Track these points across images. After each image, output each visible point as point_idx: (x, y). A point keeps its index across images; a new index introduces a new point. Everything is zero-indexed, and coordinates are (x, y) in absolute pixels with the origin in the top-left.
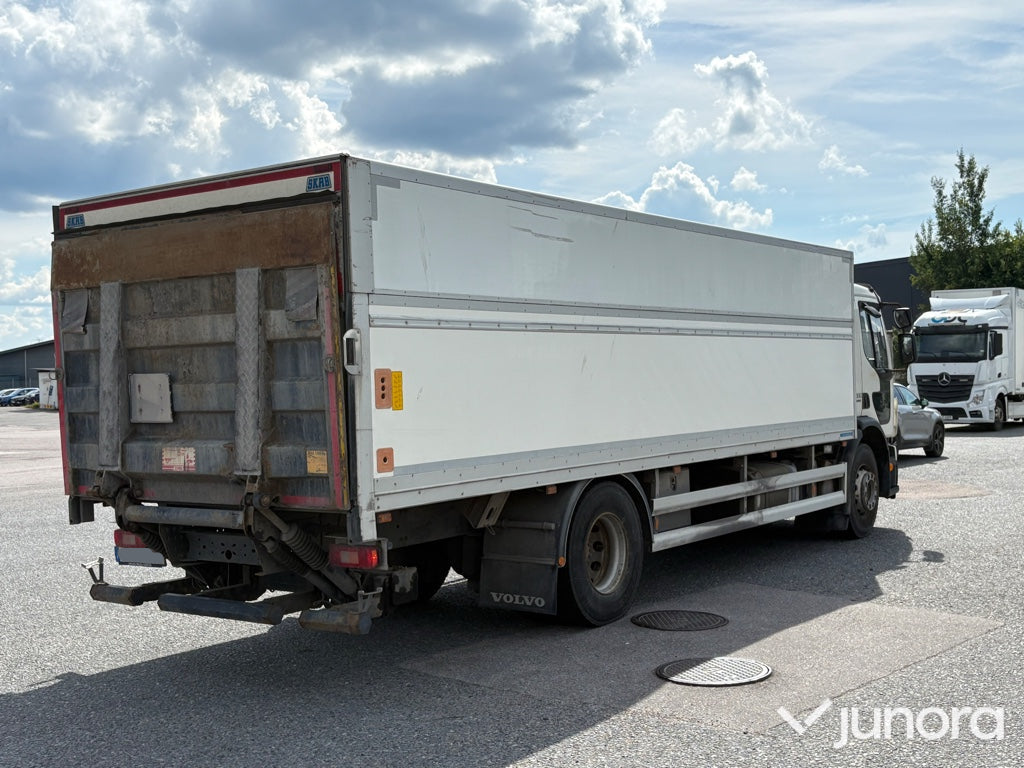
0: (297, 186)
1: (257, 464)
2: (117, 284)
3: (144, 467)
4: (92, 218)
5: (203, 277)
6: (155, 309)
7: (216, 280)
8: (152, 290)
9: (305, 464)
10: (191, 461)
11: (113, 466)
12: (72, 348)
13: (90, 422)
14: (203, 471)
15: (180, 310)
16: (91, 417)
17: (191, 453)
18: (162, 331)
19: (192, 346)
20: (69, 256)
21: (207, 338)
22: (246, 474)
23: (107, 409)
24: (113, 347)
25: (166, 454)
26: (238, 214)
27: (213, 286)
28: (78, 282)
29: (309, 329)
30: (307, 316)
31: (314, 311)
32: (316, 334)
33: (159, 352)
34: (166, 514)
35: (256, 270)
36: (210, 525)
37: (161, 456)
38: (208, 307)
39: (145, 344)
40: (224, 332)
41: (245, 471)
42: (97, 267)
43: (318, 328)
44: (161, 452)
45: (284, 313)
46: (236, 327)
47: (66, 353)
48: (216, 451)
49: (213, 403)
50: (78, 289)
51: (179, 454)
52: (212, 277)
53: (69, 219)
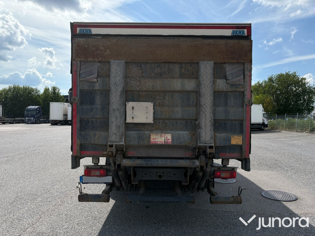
1: (213, 141)
2: (123, 62)
3: (138, 142)
5: (175, 63)
6: (144, 74)
7: (184, 65)
8: (143, 66)
9: (230, 141)
10: (169, 140)
11: (119, 142)
12: (86, 88)
14: (175, 143)
15: (159, 76)
17: (169, 136)
18: (150, 84)
22: (206, 145)
24: (120, 89)
25: (153, 137)
27: (181, 67)
29: (238, 88)
30: (238, 83)
31: (242, 81)
32: (242, 90)
33: (144, 93)
34: (150, 163)
35: (211, 63)
36: (178, 166)
38: (178, 76)
40: (190, 85)
41: (206, 144)
43: (243, 88)
44: (150, 136)
45: (225, 80)
46: (199, 85)
47: (80, 90)
48: (184, 135)
49: (179, 116)
50: (91, 61)
51: (161, 136)
52: (181, 63)
53: (80, 30)
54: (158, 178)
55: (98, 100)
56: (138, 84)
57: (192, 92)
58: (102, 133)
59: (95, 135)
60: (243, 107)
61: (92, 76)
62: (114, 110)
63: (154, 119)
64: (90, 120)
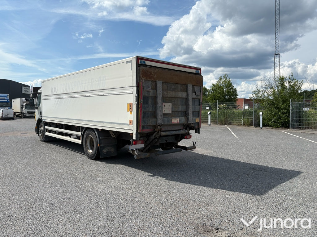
0: (194, 71)
2: (162, 82)
3: (168, 123)
4: (148, 63)
5: (180, 84)
6: (168, 89)
8: (168, 84)
10: (178, 121)
12: (146, 95)
13: (147, 113)
14: (180, 123)
15: (174, 90)
16: (148, 112)
17: (178, 119)
18: (171, 94)
19: (178, 98)
20: (146, 71)
21: (180, 96)
23: (160, 110)
24: (161, 96)
25: (173, 120)
26: (187, 73)
27: (181, 86)
28: (150, 79)
30: (199, 95)
33: (168, 98)
35: (192, 85)
37: (172, 120)
38: (180, 90)
39: (167, 96)
40: (184, 95)
41: (191, 122)
42: (155, 76)
43: (200, 97)
45: (195, 93)
46: (188, 95)
47: (144, 96)
48: (183, 119)
49: (180, 110)
50: (149, 80)
51: (176, 120)
52: (181, 84)
53: (141, 61)
54: (166, 142)
55: (150, 101)
56: (167, 93)
57: (185, 98)
58: (153, 119)
59: (150, 120)
60: (199, 105)
61: (149, 89)
62: (159, 107)
63: (172, 111)
64: (146, 112)
